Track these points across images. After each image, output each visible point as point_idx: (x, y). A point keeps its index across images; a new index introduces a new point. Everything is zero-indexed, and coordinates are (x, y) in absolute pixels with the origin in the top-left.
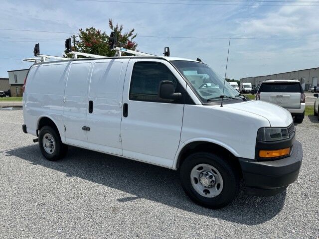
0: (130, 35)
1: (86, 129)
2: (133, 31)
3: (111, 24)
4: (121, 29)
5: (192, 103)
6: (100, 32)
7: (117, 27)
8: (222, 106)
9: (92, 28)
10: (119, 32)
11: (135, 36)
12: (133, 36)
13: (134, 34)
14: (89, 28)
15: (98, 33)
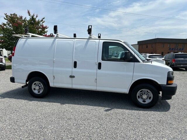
0: (42, 21)
1: (72, 77)
2: (44, 18)
3: (29, 13)
4: (37, 17)
5: (139, 62)
6: (23, 17)
7: (34, 15)
8: (152, 63)
9: (15, 14)
10: (35, 19)
11: (44, 22)
12: (43, 21)
13: (44, 20)
14: (12, 14)
15: (21, 17)
